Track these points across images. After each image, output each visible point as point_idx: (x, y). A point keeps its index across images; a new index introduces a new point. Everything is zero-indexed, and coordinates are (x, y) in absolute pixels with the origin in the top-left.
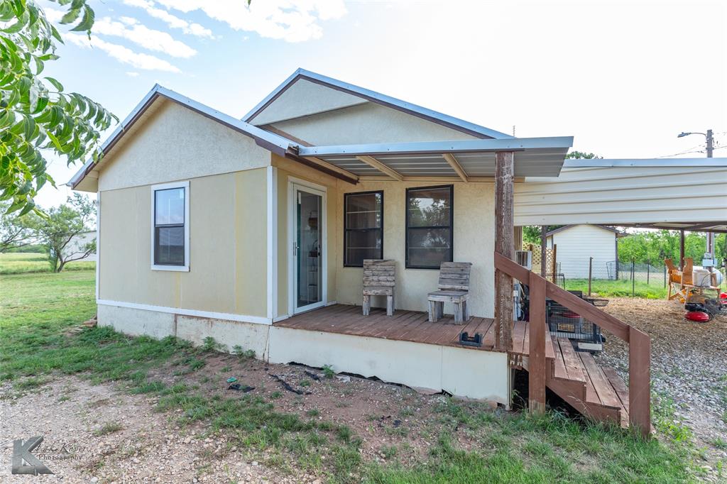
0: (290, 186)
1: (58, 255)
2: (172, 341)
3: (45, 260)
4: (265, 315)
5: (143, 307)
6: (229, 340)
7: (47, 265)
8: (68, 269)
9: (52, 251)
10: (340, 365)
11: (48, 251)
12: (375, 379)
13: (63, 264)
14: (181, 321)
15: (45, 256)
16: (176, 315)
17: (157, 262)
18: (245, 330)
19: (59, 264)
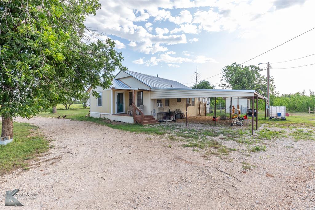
0: (115, 92)
1: (85, 105)
2: (100, 118)
3: (81, 106)
4: (111, 113)
5: (96, 113)
6: (107, 117)
7: (82, 107)
8: (87, 108)
9: (83, 104)
10: (119, 120)
11: (82, 104)
12: (122, 122)
13: (86, 107)
14: (101, 115)
15: (82, 105)
16: (101, 114)
17: (98, 105)
18: (109, 116)
19: (85, 107)
